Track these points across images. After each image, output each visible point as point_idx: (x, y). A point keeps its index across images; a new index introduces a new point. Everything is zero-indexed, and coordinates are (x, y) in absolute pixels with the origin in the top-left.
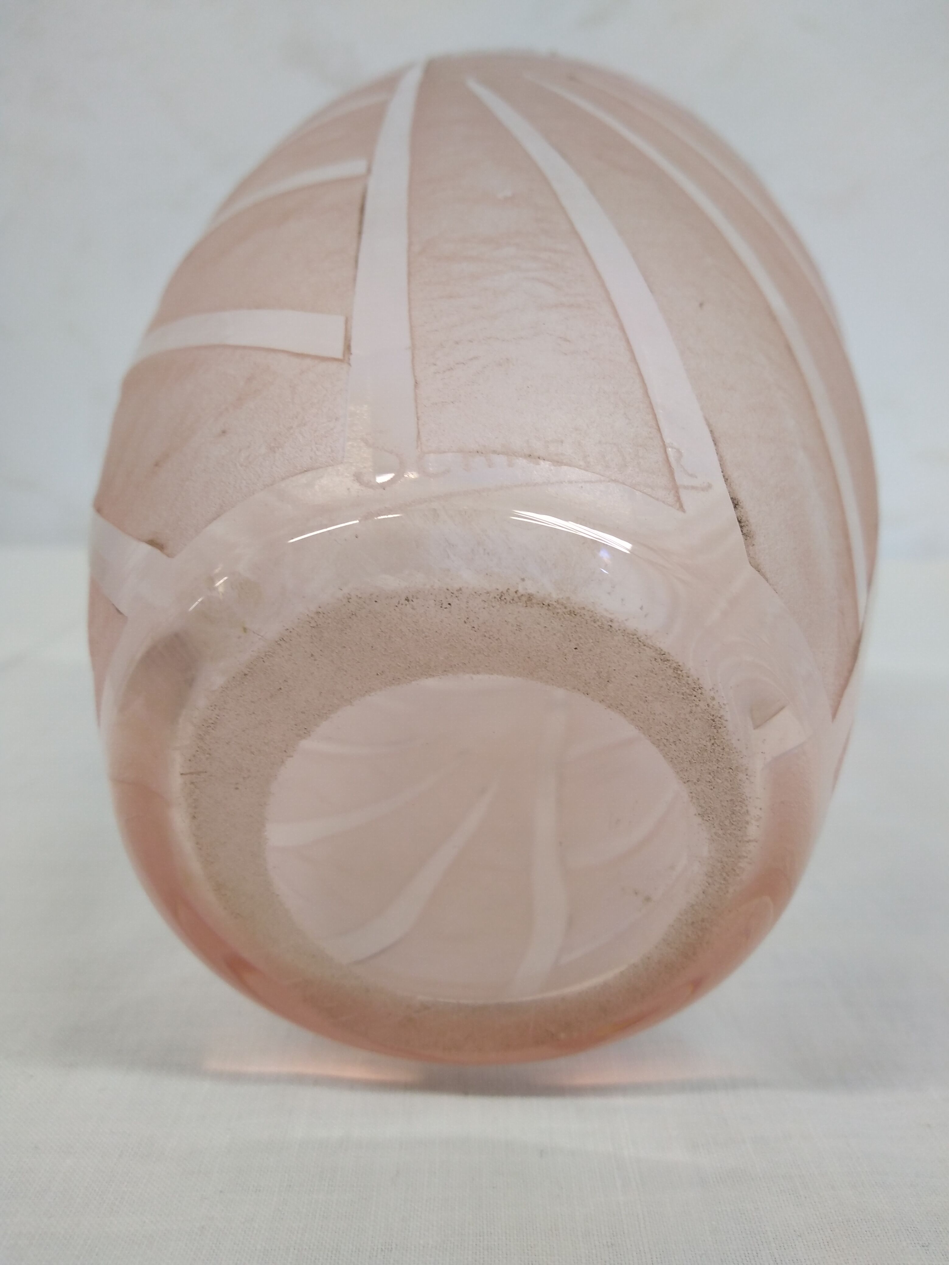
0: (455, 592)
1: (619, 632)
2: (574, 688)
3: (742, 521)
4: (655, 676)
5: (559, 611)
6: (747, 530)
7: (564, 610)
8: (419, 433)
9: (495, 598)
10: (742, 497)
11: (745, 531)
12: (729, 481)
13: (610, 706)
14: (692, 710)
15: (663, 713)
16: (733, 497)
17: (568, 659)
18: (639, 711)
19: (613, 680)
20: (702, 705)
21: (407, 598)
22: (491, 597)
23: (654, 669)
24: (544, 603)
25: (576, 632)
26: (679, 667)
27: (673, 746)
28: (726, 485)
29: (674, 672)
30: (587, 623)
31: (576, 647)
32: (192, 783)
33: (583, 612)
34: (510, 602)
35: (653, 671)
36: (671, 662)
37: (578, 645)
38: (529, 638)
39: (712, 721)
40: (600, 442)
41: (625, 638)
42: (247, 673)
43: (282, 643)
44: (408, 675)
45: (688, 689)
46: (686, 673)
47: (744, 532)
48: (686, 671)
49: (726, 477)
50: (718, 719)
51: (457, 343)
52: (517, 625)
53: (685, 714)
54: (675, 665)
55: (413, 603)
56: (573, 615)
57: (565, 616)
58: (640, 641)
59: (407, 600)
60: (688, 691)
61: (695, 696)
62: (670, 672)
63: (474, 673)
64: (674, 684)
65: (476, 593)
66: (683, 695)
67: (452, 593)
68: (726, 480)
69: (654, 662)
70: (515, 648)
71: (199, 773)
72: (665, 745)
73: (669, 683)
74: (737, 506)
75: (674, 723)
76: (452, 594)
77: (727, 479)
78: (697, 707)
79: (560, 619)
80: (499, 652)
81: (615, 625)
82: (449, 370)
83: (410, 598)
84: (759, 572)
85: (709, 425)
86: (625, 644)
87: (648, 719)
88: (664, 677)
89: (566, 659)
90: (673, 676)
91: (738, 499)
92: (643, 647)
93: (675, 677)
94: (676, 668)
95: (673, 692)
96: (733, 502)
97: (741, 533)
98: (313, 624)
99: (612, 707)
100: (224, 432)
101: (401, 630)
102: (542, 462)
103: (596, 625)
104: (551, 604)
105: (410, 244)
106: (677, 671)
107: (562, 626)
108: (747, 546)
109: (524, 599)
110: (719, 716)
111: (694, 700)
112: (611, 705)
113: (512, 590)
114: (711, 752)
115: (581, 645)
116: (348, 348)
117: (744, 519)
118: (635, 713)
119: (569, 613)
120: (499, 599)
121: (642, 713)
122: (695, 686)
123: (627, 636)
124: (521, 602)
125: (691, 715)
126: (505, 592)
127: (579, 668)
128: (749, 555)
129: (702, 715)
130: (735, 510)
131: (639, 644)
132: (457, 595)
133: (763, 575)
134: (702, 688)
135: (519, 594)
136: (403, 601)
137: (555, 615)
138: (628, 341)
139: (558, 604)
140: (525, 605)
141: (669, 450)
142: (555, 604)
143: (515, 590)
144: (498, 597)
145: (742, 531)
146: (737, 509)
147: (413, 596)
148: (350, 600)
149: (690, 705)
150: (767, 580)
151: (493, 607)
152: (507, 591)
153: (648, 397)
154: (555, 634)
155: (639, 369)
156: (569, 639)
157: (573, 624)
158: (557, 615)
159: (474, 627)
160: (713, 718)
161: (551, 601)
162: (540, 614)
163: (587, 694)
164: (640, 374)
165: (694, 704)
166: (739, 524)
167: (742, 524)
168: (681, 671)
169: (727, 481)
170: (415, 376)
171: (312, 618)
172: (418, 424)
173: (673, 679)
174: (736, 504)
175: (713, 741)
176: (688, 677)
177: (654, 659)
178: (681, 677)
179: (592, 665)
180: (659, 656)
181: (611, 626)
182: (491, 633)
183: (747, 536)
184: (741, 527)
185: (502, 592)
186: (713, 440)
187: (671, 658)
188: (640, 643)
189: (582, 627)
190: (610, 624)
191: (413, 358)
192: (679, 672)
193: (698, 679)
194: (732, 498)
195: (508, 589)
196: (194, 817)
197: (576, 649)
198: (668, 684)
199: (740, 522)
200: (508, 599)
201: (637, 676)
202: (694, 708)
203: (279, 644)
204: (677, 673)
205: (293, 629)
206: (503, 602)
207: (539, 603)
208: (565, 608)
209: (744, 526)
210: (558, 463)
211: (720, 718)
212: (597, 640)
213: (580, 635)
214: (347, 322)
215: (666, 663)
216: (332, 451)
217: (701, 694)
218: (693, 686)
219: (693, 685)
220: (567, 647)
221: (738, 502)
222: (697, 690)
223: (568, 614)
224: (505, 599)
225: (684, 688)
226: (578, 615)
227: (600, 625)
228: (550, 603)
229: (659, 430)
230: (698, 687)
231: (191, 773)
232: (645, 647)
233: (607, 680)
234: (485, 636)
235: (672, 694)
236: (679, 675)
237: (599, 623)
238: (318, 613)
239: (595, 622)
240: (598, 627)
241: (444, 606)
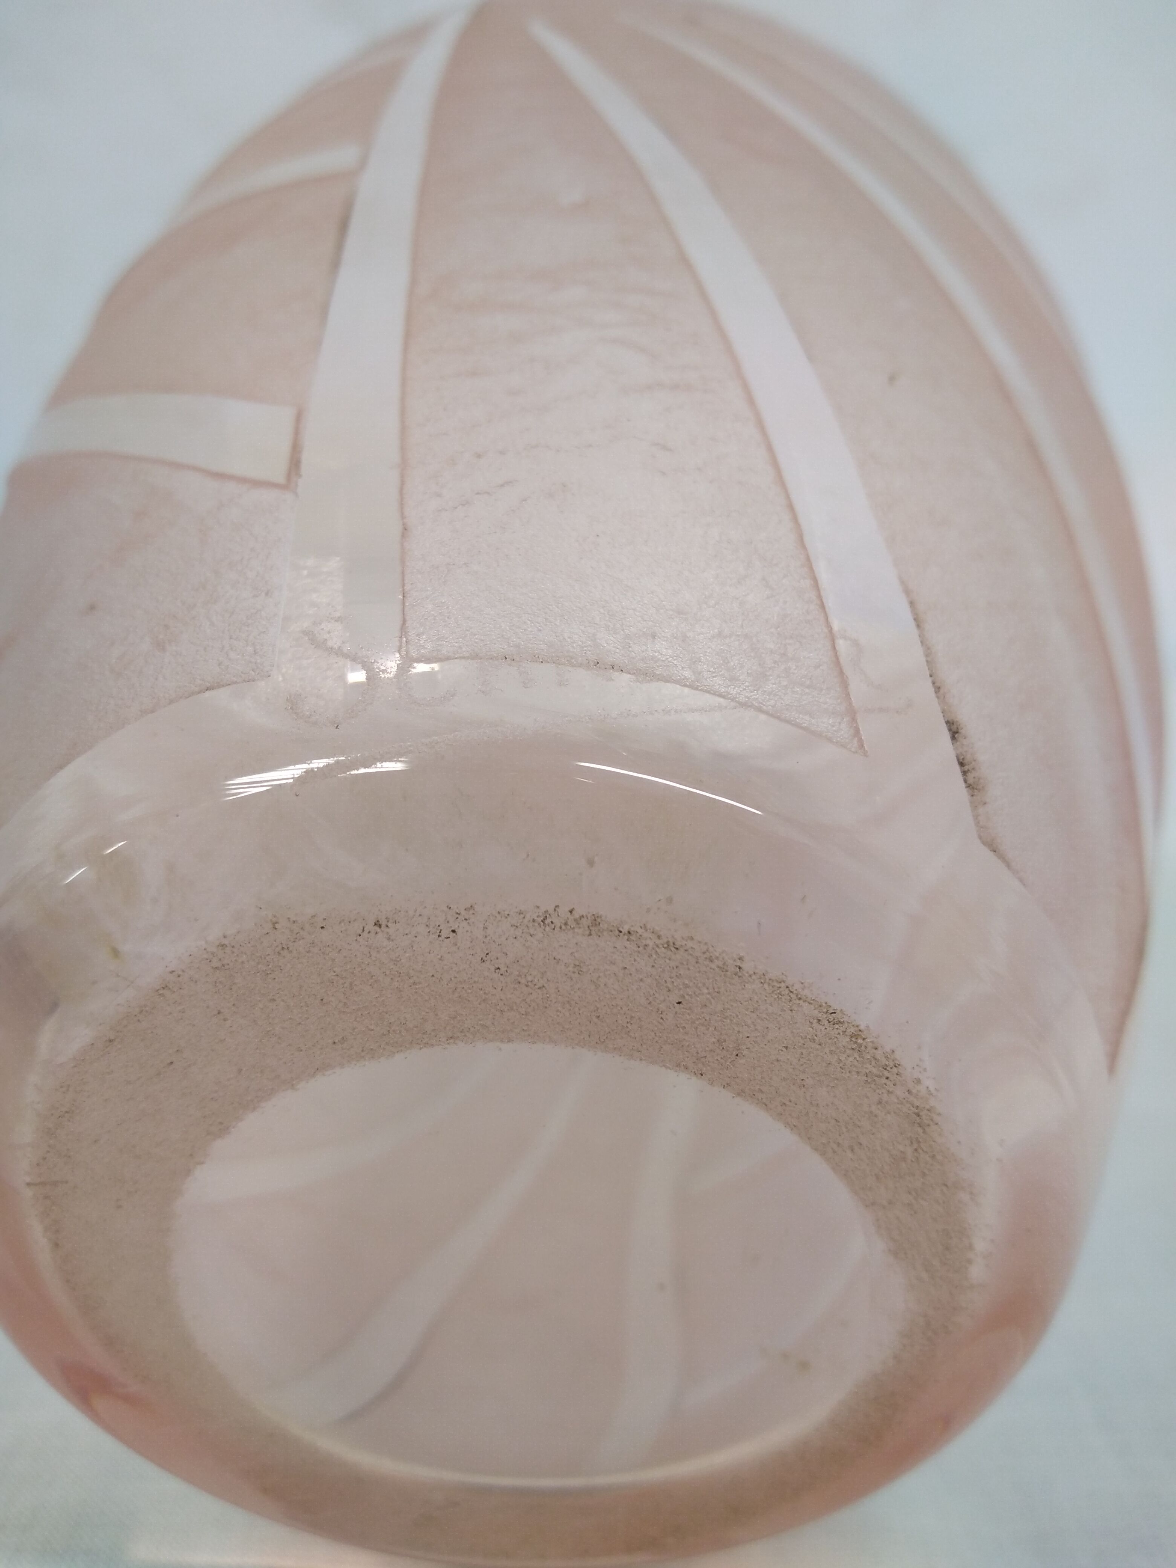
0: (463, 912)
1: (754, 977)
2: (678, 1065)
3: (965, 761)
4: (818, 1047)
5: (648, 942)
6: (974, 777)
7: (658, 942)
8: (404, 621)
9: (534, 921)
10: (965, 716)
11: (970, 777)
12: (942, 691)
13: (740, 1093)
14: (881, 1099)
15: (832, 1104)
16: (949, 720)
17: (667, 1019)
18: (790, 1101)
19: (745, 1052)
20: (900, 1092)
21: (378, 921)
22: (526, 920)
23: (816, 1036)
24: (621, 929)
25: (679, 976)
26: (860, 1033)
27: (850, 1154)
28: (938, 697)
29: (851, 1040)
30: (697, 962)
31: (680, 1001)
32: (47, 1197)
33: (690, 944)
34: (561, 928)
35: (814, 1039)
36: (846, 1025)
37: (683, 997)
38: (597, 987)
39: (915, 1116)
40: (720, 634)
41: (766, 986)
42: (112, 1037)
43: (165, 992)
44: (387, 1044)
45: (875, 1067)
46: (872, 1042)
47: (968, 782)
48: (872, 1040)
49: (938, 684)
50: (926, 1112)
51: (479, 456)
52: (575, 965)
53: (870, 1106)
54: (852, 1030)
55: (387, 930)
56: (673, 949)
57: (657, 949)
58: (791, 992)
59: (378, 924)
60: (875, 1071)
61: (887, 1078)
62: (844, 1041)
63: (502, 1041)
64: (851, 1059)
65: (499, 913)
66: (867, 1076)
67: (457, 913)
68: (937, 689)
69: (815, 1024)
70: (573, 1003)
71: (55, 1184)
72: (834, 1152)
73: (842, 1059)
74: (956, 736)
75: (851, 1119)
76: (457, 916)
77: (939, 688)
78: (890, 1095)
79: (650, 956)
80: (546, 1007)
81: (747, 966)
82: (464, 505)
83: (383, 922)
84: (995, 851)
85: (907, 592)
86: (766, 996)
87: (807, 1114)
88: (833, 1048)
89: (662, 1018)
90: (850, 1047)
91: (957, 722)
92: (798, 1002)
93: (853, 1049)
94: (855, 1035)
95: (850, 1072)
96: (950, 730)
97: (964, 785)
98: (215, 963)
99: (743, 1094)
100: (92, 608)
101: (370, 973)
102: (616, 674)
103: (713, 966)
104: (634, 931)
105: (414, 282)
106: (857, 1038)
107: (653, 966)
108: (974, 807)
109: (585, 922)
110: (928, 1107)
111: (886, 1085)
112: (743, 1091)
113: (564, 910)
114: (912, 1161)
115: (687, 997)
116: (295, 464)
117: (968, 757)
118: (784, 1104)
119: (665, 946)
120: (542, 924)
121: (796, 1104)
122: (887, 1063)
123: (769, 984)
124: (580, 928)
125: (879, 1106)
126: (551, 911)
127: (687, 1033)
128: (977, 823)
129: (899, 1106)
130: (953, 744)
131: (790, 996)
132: (467, 917)
133: (1002, 857)
134: (899, 1065)
135: (576, 915)
136: (370, 927)
137: (641, 948)
138: (770, 448)
139: (646, 930)
140: (587, 932)
141: (841, 644)
142: (640, 931)
143: (570, 909)
144: (540, 920)
145: (965, 781)
146: (957, 741)
147: (388, 920)
148: (277, 926)
149: (878, 1091)
150: (1008, 865)
151: (531, 936)
152: (555, 910)
153: (804, 547)
154: (641, 980)
155: (788, 497)
156: (667, 987)
157: (673, 964)
158: (645, 949)
159: (499, 968)
160: (917, 1111)
161: (632, 926)
162: (615, 947)
163: (702, 1075)
164: (791, 507)
165: (884, 1091)
166: (961, 768)
167: (966, 768)
168: (864, 1039)
169: (939, 691)
170: (403, 516)
171: (213, 954)
172: (404, 603)
173: (848, 1052)
174: (955, 732)
175: (915, 1146)
176: (876, 1049)
177: (816, 1021)
178: (863, 1048)
179: (708, 1029)
180: (825, 1016)
181: (740, 968)
182: (530, 978)
183: (973, 788)
184: (965, 773)
185: (546, 912)
186: (915, 619)
187: (846, 1019)
188: (791, 994)
189: (689, 969)
190: (738, 963)
191: (403, 483)
192: (860, 1041)
193: (893, 1051)
194: (947, 722)
195: (557, 906)
196: (56, 1245)
197: (679, 1003)
198: (840, 1060)
199: (961, 764)
200: (557, 922)
201: (787, 1048)
202: (885, 1097)
203: (162, 995)
204: (856, 1043)
205: (183, 971)
206: (547, 929)
207: (612, 929)
208: (659, 937)
209: (969, 770)
210: (646, 675)
211: (928, 1110)
212: (716, 990)
213: (687, 982)
214: (299, 418)
215: (837, 1026)
216: (255, 653)
217: (897, 1074)
218: (883, 1063)
219: (884, 1061)
220: (664, 1000)
221: (957, 728)
222: (891, 1068)
223: (665, 948)
224: (552, 922)
225: (868, 1066)
226: (682, 950)
227: (722, 966)
228: (632, 929)
229: (822, 606)
230: (892, 1064)
231: (43, 1184)
232: (801, 1002)
233: (735, 1053)
234: (519, 983)
235: (848, 1074)
236: (860, 1045)
237: (720, 964)
238: (223, 946)
239: (711, 961)
240: (717, 970)
241: (444, 935)
